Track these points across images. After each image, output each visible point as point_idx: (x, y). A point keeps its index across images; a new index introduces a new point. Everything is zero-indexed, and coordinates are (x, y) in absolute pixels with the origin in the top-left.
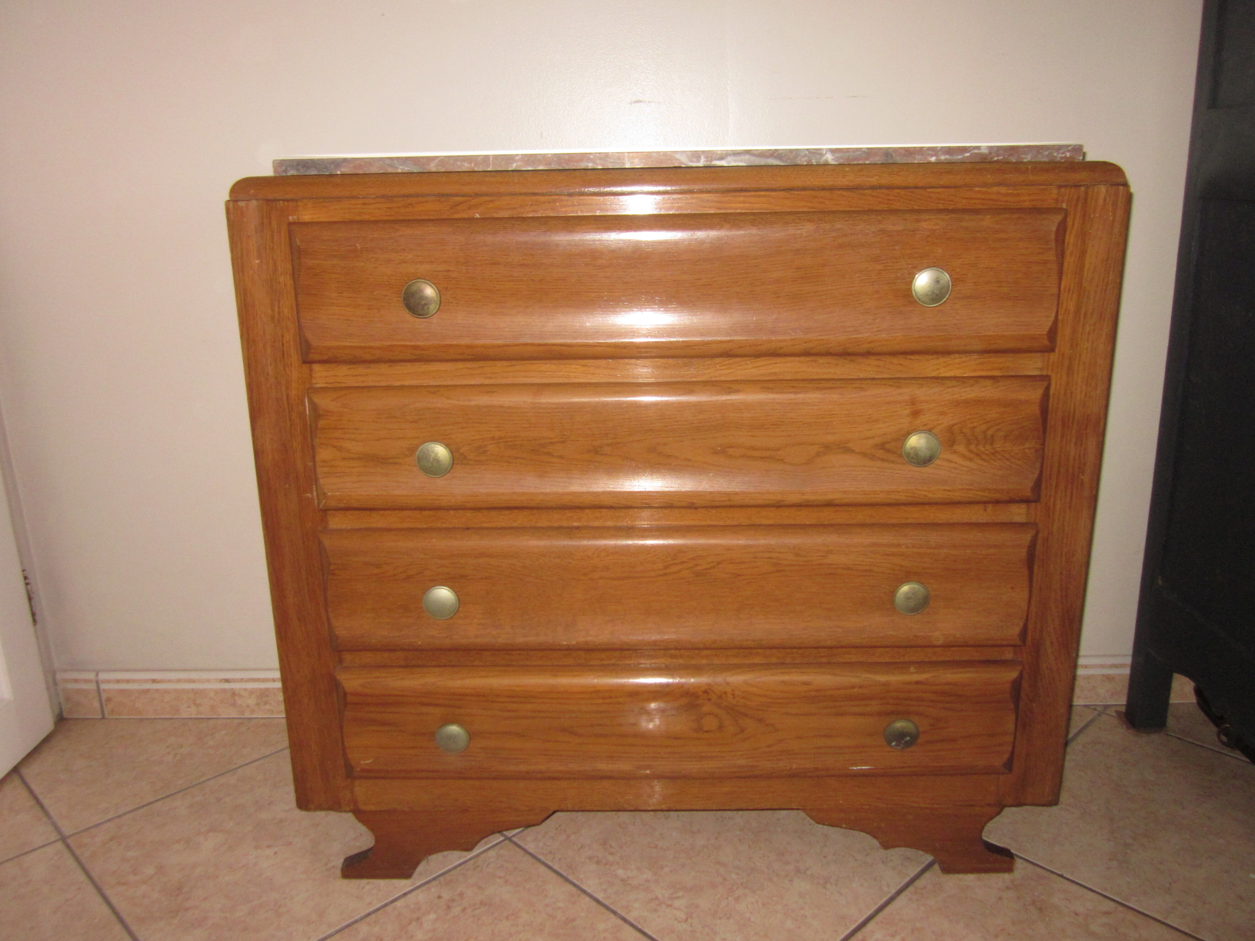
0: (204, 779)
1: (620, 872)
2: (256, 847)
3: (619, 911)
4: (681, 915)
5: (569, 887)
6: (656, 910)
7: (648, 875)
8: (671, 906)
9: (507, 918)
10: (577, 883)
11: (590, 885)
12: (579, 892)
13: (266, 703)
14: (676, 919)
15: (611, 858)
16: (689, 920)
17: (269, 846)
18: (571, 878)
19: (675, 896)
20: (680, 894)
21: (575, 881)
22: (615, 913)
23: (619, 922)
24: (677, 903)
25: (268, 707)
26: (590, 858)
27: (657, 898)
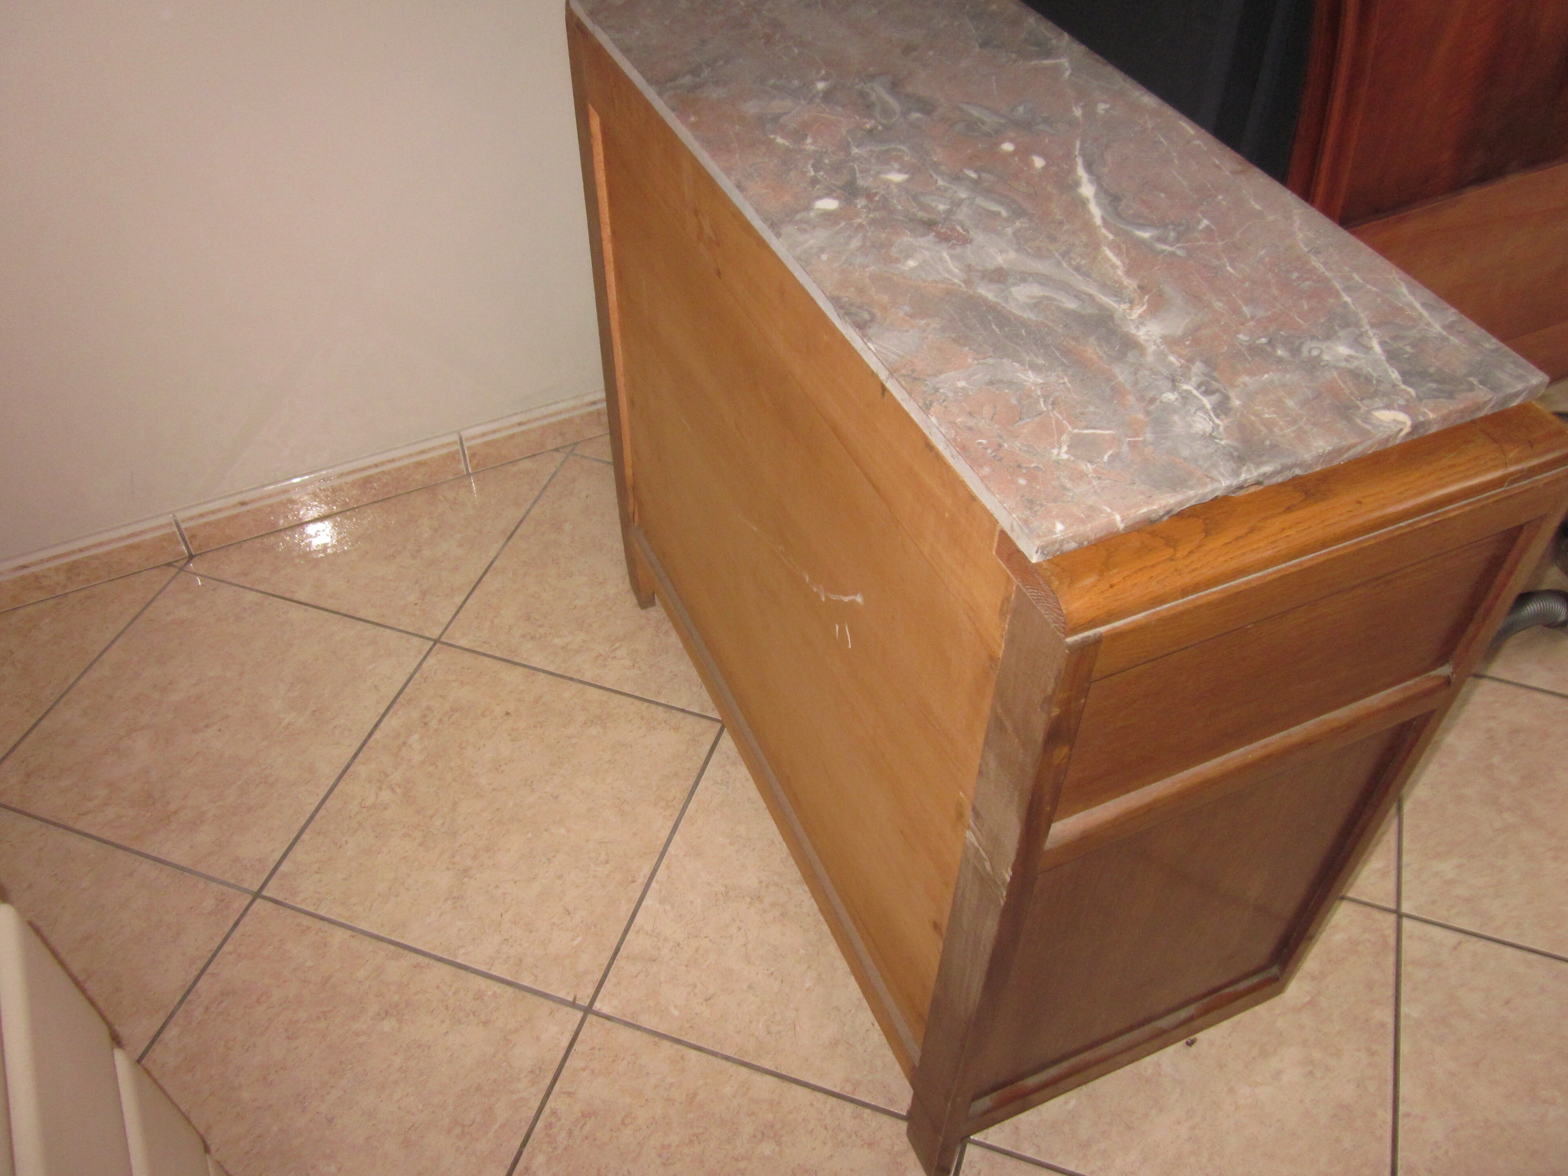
0: (71, 681)
1: (557, 641)
2: (195, 731)
3: (575, 677)
4: (629, 663)
5: (521, 670)
6: (605, 666)
7: (581, 636)
8: (615, 657)
9: (483, 715)
10: (526, 663)
11: (537, 660)
12: (532, 671)
13: (78, 575)
14: (625, 668)
15: (541, 630)
16: (636, 665)
17: (207, 726)
18: (516, 660)
19: (614, 648)
20: (617, 645)
21: (522, 662)
22: (571, 679)
23: (581, 686)
24: (619, 653)
25: (82, 577)
26: (523, 636)
27: (600, 655)
